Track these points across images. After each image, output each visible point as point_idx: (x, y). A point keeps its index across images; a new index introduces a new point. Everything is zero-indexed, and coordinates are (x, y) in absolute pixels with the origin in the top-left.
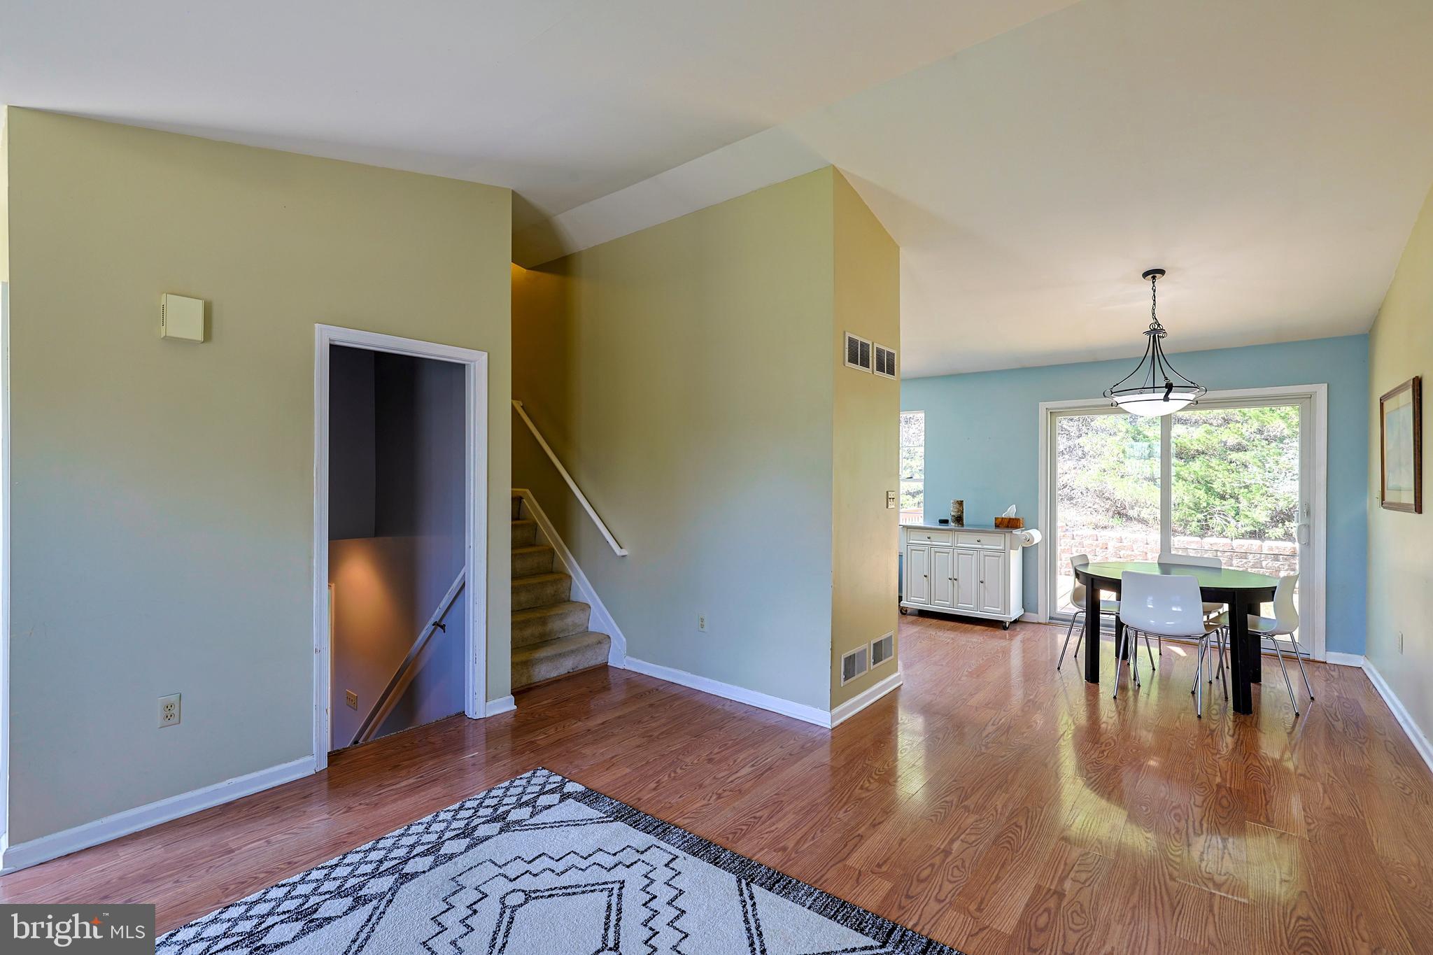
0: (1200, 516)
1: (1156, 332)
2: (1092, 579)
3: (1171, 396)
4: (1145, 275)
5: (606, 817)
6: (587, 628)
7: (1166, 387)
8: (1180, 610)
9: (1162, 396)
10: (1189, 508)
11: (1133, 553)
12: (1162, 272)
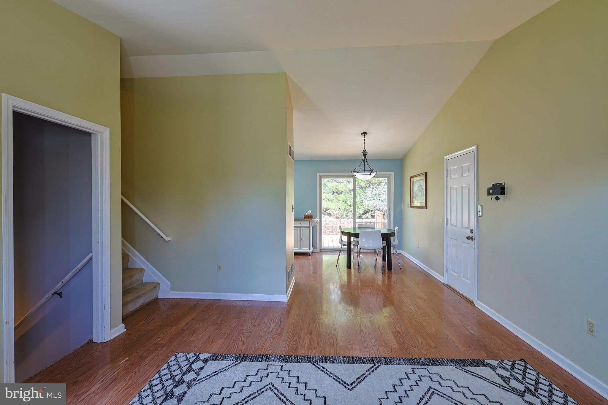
0: (346, 212)
1: (365, 153)
2: (349, 234)
3: (372, 174)
4: (362, 134)
5: (236, 362)
6: (142, 281)
7: (371, 171)
8: (372, 241)
9: (369, 173)
10: (343, 210)
11: (329, 226)
12: (366, 133)
